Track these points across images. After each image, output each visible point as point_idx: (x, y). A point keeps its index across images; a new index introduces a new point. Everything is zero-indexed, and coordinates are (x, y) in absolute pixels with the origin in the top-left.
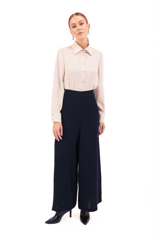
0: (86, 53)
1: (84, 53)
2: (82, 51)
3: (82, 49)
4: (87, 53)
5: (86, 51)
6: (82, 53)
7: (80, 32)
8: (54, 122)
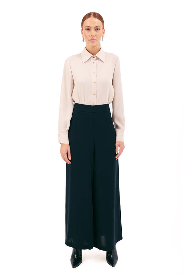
0: (96, 59)
1: (94, 60)
2: (92, 58)
3: (92, 55)
4: (99, 60)
5: (96, 57)
6: (93, 60)
7: (93, 38)
8: (61, 144)
